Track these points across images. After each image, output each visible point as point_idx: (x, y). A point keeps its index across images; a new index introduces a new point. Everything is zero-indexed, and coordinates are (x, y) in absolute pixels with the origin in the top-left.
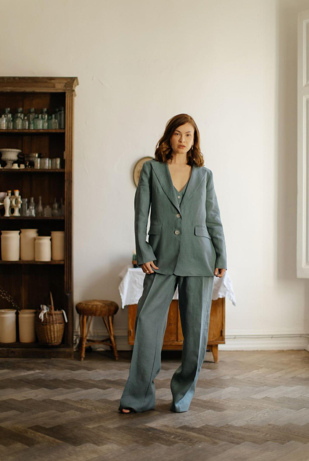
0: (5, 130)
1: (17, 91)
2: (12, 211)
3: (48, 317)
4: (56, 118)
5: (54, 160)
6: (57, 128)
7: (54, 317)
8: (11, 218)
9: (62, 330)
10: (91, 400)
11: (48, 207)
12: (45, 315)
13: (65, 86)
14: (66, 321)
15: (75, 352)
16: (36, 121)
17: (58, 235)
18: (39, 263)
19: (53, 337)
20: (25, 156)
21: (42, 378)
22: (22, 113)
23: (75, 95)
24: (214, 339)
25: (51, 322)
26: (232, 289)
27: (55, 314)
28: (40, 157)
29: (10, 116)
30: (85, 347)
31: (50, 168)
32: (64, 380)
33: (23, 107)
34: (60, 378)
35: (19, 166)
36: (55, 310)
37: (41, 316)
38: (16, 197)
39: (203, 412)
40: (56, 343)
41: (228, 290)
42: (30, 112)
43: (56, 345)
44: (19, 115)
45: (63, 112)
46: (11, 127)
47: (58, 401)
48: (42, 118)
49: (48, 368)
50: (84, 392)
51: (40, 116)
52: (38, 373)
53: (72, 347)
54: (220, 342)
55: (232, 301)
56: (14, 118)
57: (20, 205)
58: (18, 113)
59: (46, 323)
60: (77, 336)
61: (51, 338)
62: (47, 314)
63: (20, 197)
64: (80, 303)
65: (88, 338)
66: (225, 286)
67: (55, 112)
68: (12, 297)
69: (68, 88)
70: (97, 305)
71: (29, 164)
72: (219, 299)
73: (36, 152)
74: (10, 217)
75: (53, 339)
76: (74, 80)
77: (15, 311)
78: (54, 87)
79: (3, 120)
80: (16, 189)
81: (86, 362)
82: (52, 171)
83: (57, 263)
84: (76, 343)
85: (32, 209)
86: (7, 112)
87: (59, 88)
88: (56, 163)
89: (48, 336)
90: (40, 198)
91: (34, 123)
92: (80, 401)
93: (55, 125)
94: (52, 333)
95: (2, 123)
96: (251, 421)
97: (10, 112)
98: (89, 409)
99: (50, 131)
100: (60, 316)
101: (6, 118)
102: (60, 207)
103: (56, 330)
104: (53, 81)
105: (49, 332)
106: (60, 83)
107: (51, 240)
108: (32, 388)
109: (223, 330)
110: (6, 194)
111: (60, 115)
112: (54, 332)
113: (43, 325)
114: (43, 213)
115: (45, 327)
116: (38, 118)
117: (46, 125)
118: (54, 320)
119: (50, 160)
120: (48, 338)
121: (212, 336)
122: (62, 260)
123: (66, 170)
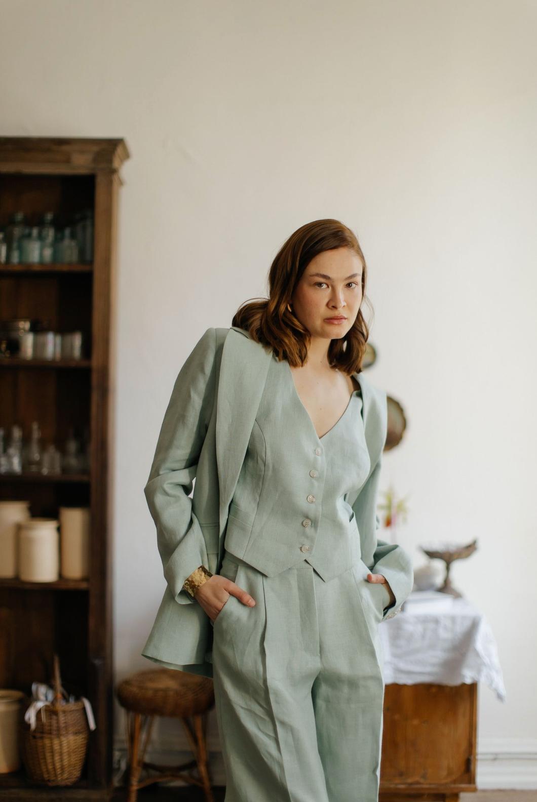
3: (46, 717)
4: (73, 236)
5: (68, 338)
6: (75, 259)
7: (62, 718)
9: (82, 749)
11: (52, 448)
12: (39, 713)
13: (95, 160)
14: (92, 725)
16: (24, 244)
17: (74, 519)
18: (27, 587)
19: (58, 765)
23: (121, 183)
24: (449, 780)
25: (55, 733)
26: (496, 660)
27: (64, 712)
28: (33, 329)
30: (138, 789)
31: (58, 355)
36: (66, 699)
37: (31, 716)
40: (67, 779)
41: (484, 664)
42: (12, 222)
43: (67, 785)
45: (88, 223)
48: (41, 238)
51: (35, 232)
53: (109, 780)
54: (463, 786)
55: (496, 690)
59: (42, 733)
60: (121, 751)
61: (54, 769)
62: (46, 710)
64: (127, 683)
65: (147, 759)
66: (477, 655)
67: (71, 223)
69: (102, 166)
70: (165, 690)
71: (8, 348)
72: (464, 685)
73: (24, 318)
75: (59, 771)
76: (116, 146)
78: (68, 161)
82: (62, 365)
83: (71, 585)
84: (119, 769)
85: (15, 455)
87: (81, 164)
88: (72, 347)
89: (46, 765)
91: (21, 249)
93: (70, 252)
94: (57, 758)
99: (58, 268)
100: (78, 715)
102: (82, 450)
103: (65, 749)
104: (65, 148)
105: (48, 755)
106: (82, 153)
107: (59, 530)
109: (472, 758)
111: (84, 228)
112: (61, 754)
113: (34, 737)
114: (39, 464)
115: (40, 743)
116: (29, 236)
117: (48, 253)
118: (62, 725)
119: (59, 339)
120: (47, 768)
121: (444, 773)
122: (85, 579)
123: (95, 362)
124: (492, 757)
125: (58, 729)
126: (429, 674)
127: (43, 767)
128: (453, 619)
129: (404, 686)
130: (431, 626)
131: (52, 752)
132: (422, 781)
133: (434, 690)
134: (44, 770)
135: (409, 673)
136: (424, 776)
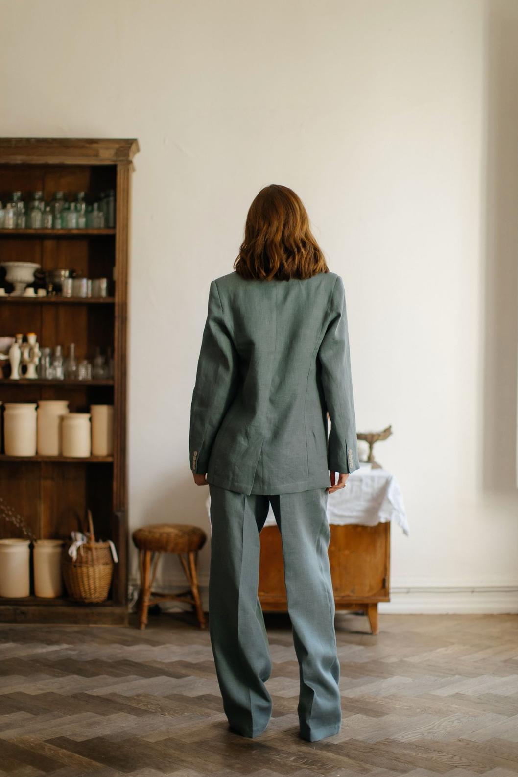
0: (13, 229)
1: (34, 162)
2: (24, 369)
3: (84, 552)
4: (100, 209)
5: (97, 282)
6: (102, 225)
7: (95, 553)
8: (21, 382)
9: (109, 576)
10: (155, 696)
11: (85, 362)
12: (78, 549)
13: (116, 154)
14: (116, 560)
15: (131, 614)
16: (65, 214)
17: (102, 412)
18: (68, 460)
19: (92, 587)
20: (47, 274)
21: (72, 658)
22: (41, 200)
23: (134, 170)
24: (370, 594)
25: (90, 563)
26: (403, 507)
27: (96, 549)
28: (71, 276)
29: (21, 205)
30: (149, 606)
31: (90, 295)
32: (110, 661)
33: (43, 190)
34: (104, 659)
35: (36, 292)
36: (97, 540)
37: (73, 551)
38: (30, 345)
39: (347, 718)
40: (98, 598)
41: (395, 509)
42: (55, 199)
43: (98, 603)
44: (37, 203)
45: (111, 199)
46: (23, 225)
47: (98, 696)
48: (77, 210)
49: (82, 641)
50: (144, 681)
52: (66, 649)
53: (127, 604)
54: (380, 598)
55: (402, 527)
56: (28, 210)
57: (36, 360)
58: (34, 199)
59: (81, 563)
60: (134, 586)
61: (89, 589)
62: (83, 547)
63: (37, 345)
64: (140, 530)
65: (153, 590)
66: (390, 502)
67: (99, 200)
68: (22, 519)
69: (121, 158)
70: (169, 534)
71: (54, 289)
72: (380, 524)
73: (65, 269)
74: (20, 380)
75: (92, 591)
76: (131, 144)
77: (28, 543)
78: (97, 155)
79: (8, 213)
80: (31, 332)
81: (149, 631)
82: (93, 301)
83: (100, 460)
84: (132, 599)
85: (59, 367)
86: (15, 198)
87: (106, 157)
88: (100, 288)
89: (84, 585)
90: (73, 346)
91: (62, 218)
92: (135, 697)
93: (98, 219)
94: (91, 581)
95: (7, 218)
96: (430, 733)
97: (21, 199)
98: (150, 710)
99: (90, 232)
100: (106, 552)
101: (15, 209)
102: (106, 364)
103: (97, 575)
104: (95, 145)
105: (85, 579)
106: (107, 149)
107: (90, 420)
108: (55, 675)
109: (387, 578)
110: (13, 340)
111: (108, 203)
112: (94, 579)
113: (75, 566)
114: (76, 373)
115: (79, 571)
116: (69, 209)
117: (82, 221)
118: (95, 557)
119: (90, 282)
120: (84, 589)
121: (367, 589)
122: (109, 455)
123: (117, 299)
124: (406, 591)
125: (92, 561)
126: (357, 517)
127: (82, 589)
128: (372, 479)
129: (338, 526)
130: (357, 483)
131: (88, 577)
132: (351, 594)
133: (359, 529)
134: (82, 591)
135: (341, 517)
136: (353, 591)
